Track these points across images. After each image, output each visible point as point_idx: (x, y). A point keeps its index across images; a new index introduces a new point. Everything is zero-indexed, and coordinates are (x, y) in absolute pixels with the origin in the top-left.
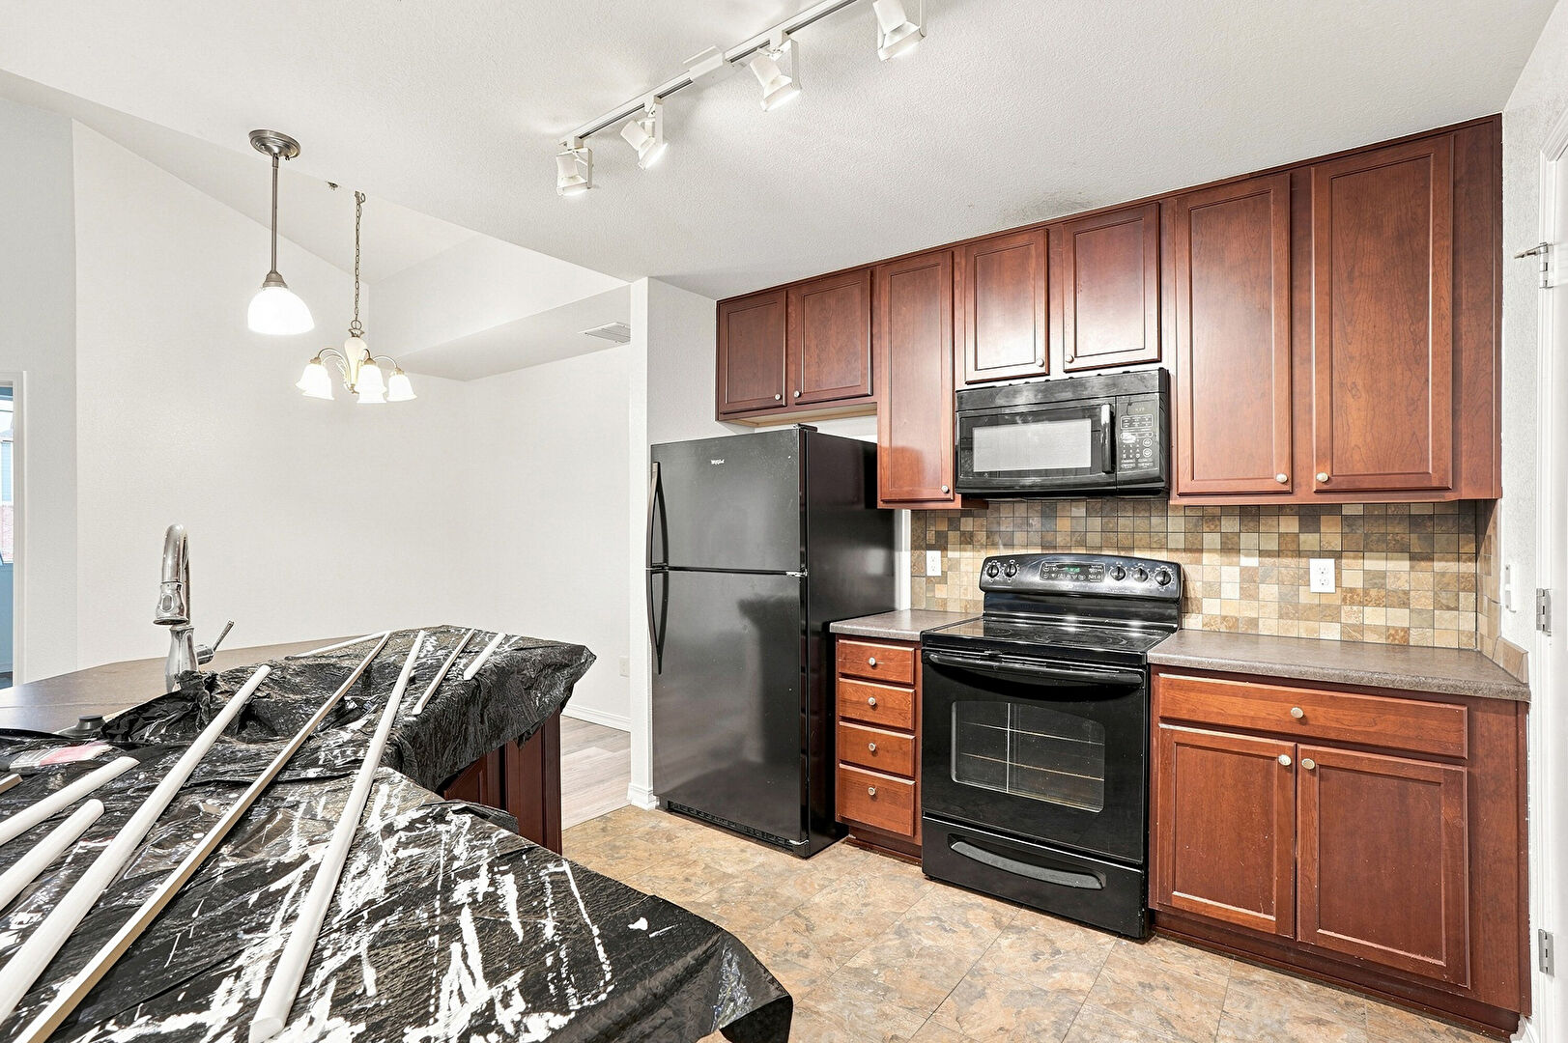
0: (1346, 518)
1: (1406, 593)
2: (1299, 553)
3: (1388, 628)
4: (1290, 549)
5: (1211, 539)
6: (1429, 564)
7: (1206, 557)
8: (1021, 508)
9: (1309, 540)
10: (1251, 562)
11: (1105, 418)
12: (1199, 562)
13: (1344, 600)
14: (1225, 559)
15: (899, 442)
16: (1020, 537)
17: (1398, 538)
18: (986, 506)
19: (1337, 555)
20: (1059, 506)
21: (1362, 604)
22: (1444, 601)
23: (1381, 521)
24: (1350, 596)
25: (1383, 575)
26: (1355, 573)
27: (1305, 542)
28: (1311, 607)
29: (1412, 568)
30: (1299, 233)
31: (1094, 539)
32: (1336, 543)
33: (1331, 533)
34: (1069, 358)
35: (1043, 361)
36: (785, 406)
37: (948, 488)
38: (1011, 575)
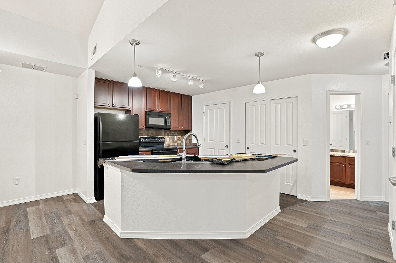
0: (177, 132)
2: (174, 136)
6: (183, 137)
10: (170, 137)
17: (181, 134)
19: (177, 136)
24: (177, 140)
25: (180, 138)
28: (175, 142)
34: (161, 110)
35: (157, 109)
36: (110, 106)
37: (144, 126)
38: (146, 140)
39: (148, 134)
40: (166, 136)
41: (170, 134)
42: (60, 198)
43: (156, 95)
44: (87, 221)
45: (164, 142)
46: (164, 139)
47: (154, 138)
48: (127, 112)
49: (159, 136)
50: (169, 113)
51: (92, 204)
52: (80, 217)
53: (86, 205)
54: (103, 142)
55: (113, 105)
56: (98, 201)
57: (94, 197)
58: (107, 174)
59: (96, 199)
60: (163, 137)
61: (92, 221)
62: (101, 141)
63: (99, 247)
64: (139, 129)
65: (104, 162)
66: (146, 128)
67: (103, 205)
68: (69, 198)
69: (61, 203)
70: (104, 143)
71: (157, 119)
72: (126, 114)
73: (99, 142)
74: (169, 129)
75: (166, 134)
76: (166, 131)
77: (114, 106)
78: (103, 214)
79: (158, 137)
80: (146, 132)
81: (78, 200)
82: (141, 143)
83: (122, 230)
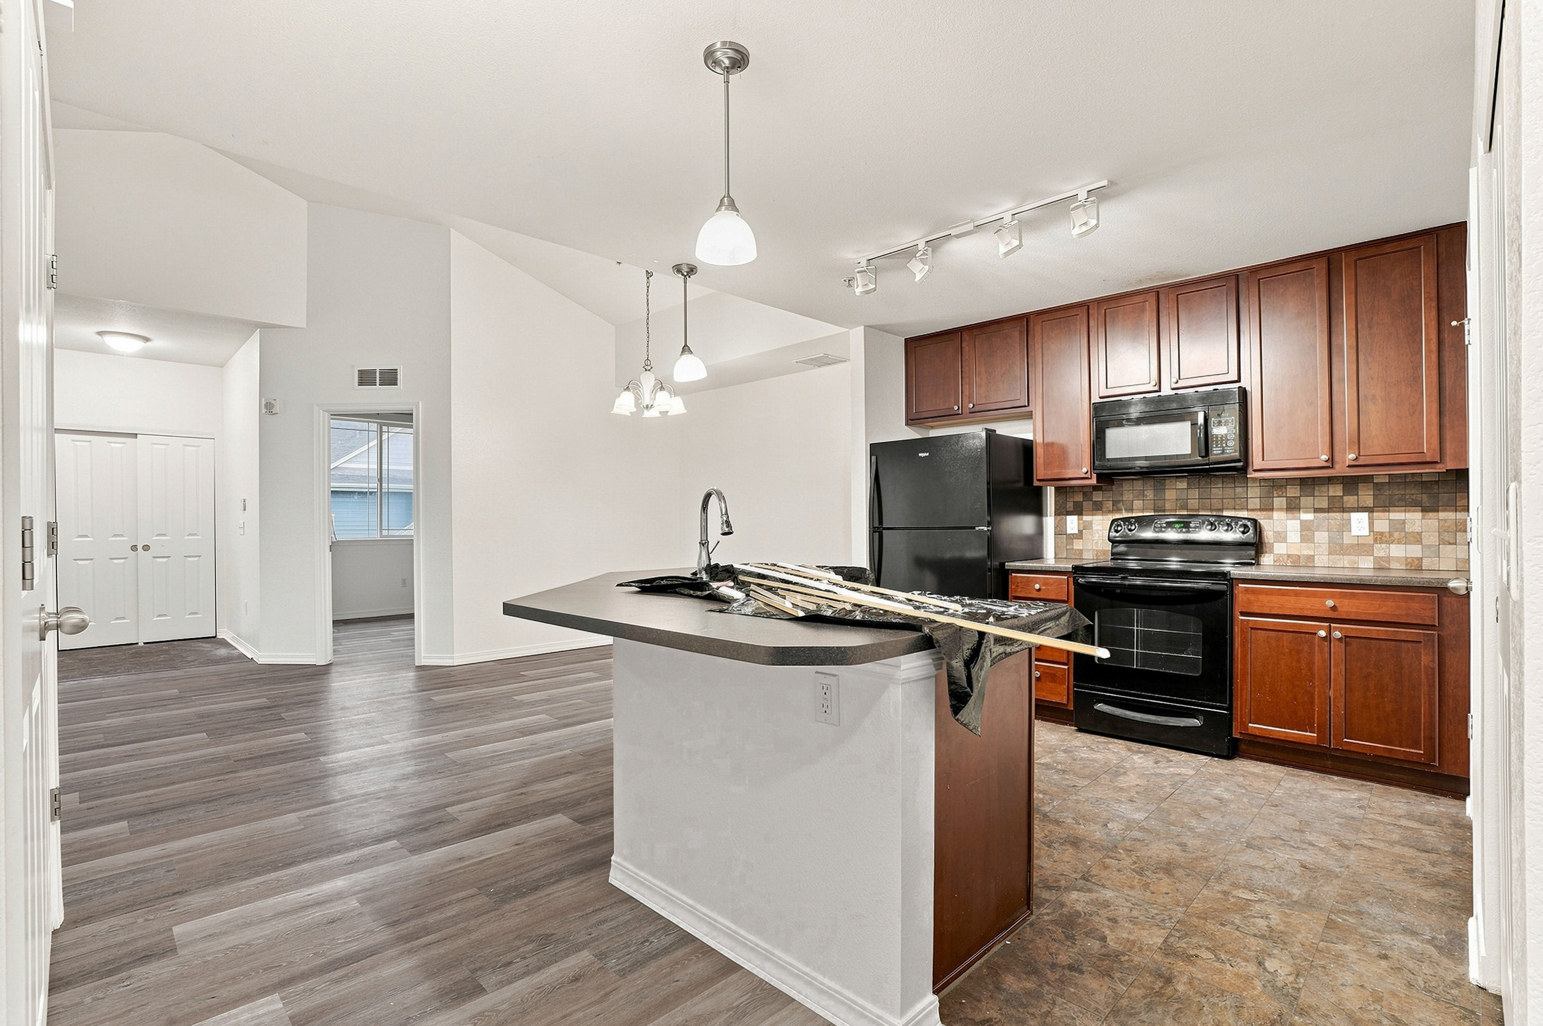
0: (1377, 485)
1: (1420, 534)
2: (1344, 510)
3: (1407, 558)
4: (1336, 506)
5: (1279, 502)
6: (1436, 514)
7: (1276, 515)
8: (1138, 485)
9: (1350, 500)
10: (1308, 516)
11: (1201, 420)
12: (1271, 518)
13: (1375, 540)
14: (1290, 515)
15: (1049, 439)
16: (1138, 504)
17: (1414, 497)
18: (1112, 482)
19: (1369, 510)
20: (1167, 482)
21: (1387, 542)
22: (1447, 539)
23: (1403, 486)
24: (1379, 538)
25: (1404, 522)
26: (1383, 522)
27: (1347, 502)
28: (1352, 546)
29: (1423, 518)
30: (1334, 296)
31: (1193, 503)
32: (1369, 501)
33: (1366, 496)
34: (1174, 380)
36: (961, 414)
37: (1086, 470)
38: (1132, 530)
40: (1280, 509)
43: (1146, 318)
45: (1259, 546)
46: (1261, 525)
55: (969, 406)
60: (1251, 520)
77: (971, 410)
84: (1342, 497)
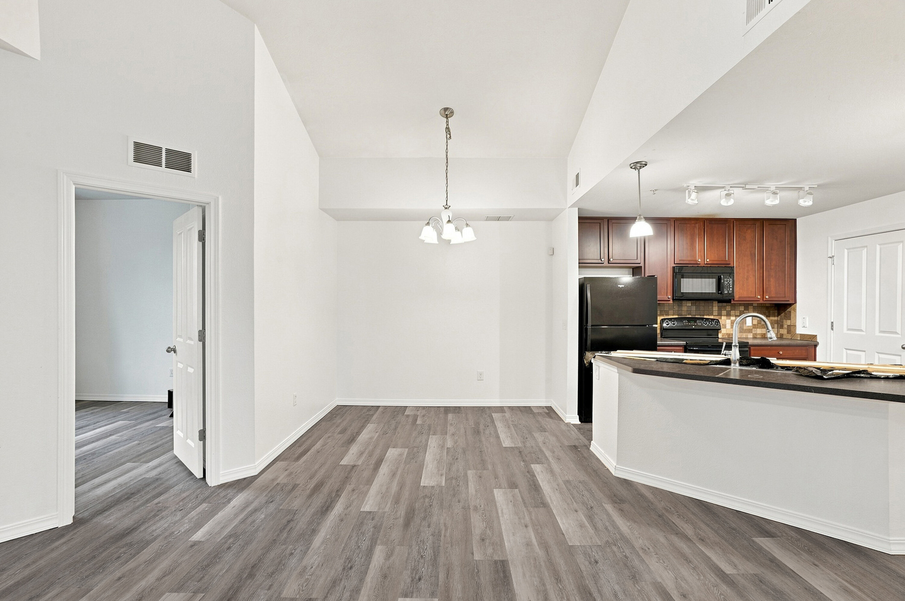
0: (754, 307)
2: (744, 316)
3: (761, 334)
4: (742, 314)
10: (733, 318)
12: (722, 319)
13: (754, 327)
14: (728, 318)
21: (757, 328)
27: (745, 313)
28: (746, 330)
33: (751, 311)
34: (708, 260)
35: (699, 260)
36: (603, 263)
37: (670, 297)
38: (674, 324)
39: (680, 312)
40: (724, 315)
41: (733, 312)
42: (527, 410)
43: (697, 231)
44: (567, 444)
45: (718, 330)
46: (718, 321)
47: (695, 319)
48: (636, 270)
49: (705, 317)
50: (730, 266)
51: (574, 425)
52: (557, 438)
53: (565, 425)
54: (592, 326)
55: (609, 260)
56: (582, 424)
57: (576, 416)
58: (597, 376)
59: (580, 420)
60: (715, 319)
61: (574, 446)
62: (590, 323)
63: (582, 476)
64: (658, 302)
65: (594, 357)
66: (673, 300)
67: (591, 430)
68: (541, 411)
69: (531, 415)
70: (594, 328)
71: (699, 280)
72: (633, 276)
73: (587, 326)
74: (729, 301)
75: (724, 312)
76: (725, 304)
77: (610, 262)
78: (590, 439)
79: (703, 319)
80: (676, 308)
81: (553, 416)
82: (664, 329)
83: (617, 465)
84: (743, 311)
